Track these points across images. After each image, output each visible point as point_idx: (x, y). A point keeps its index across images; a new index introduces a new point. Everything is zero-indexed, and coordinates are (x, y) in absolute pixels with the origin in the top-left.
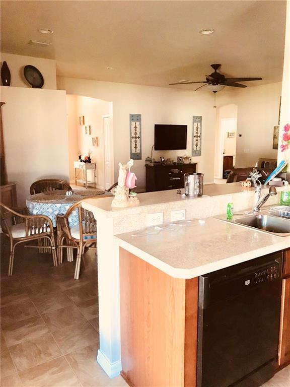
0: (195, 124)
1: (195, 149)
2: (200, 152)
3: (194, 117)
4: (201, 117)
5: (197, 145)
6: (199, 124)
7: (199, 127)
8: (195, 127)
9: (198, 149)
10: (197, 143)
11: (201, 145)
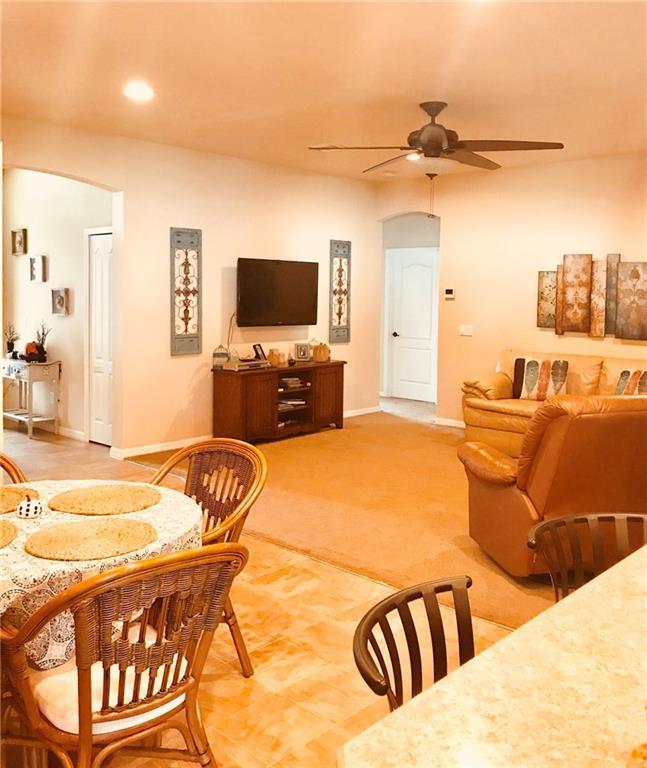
0: (336, 260)
1: (335, 324)
2: (348, 330)
3: (333, 243)
4: (348, 244)
5: (340, 314)
6: (344, 260)
7: (345, 268)
8: (336, 267)
9: (343, 323)
10: (340, 309)
11: (348, 314)
